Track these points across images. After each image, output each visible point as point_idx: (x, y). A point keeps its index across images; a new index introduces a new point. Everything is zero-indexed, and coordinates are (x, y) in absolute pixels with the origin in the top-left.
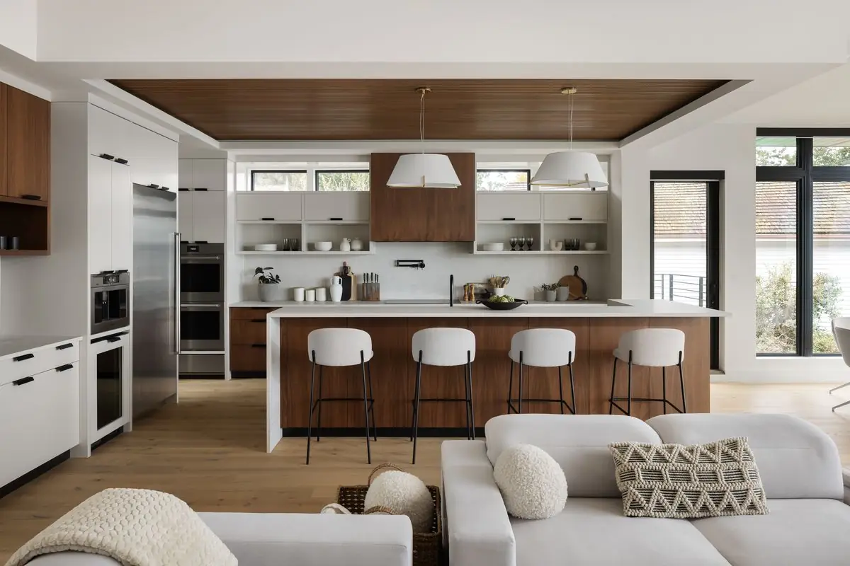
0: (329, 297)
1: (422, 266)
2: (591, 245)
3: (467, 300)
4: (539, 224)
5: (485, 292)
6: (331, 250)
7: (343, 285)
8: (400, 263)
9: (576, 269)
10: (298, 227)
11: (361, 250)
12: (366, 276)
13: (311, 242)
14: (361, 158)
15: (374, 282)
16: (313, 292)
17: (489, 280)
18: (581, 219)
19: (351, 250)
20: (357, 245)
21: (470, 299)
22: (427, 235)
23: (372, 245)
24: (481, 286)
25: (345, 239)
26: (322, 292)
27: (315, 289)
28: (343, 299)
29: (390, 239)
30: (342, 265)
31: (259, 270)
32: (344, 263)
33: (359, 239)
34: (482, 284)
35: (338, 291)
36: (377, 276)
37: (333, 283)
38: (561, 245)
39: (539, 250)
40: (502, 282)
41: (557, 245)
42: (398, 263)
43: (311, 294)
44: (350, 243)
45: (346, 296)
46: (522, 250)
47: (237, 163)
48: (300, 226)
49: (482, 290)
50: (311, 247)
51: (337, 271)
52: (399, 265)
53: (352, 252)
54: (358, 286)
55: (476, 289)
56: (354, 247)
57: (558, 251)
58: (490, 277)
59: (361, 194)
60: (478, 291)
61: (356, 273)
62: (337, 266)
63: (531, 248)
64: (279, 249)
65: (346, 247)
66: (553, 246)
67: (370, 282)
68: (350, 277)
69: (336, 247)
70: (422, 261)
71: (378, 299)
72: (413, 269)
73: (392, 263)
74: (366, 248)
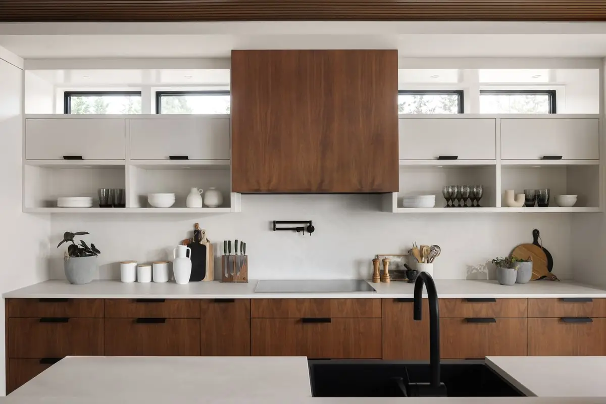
0: (171, 278)
1: (310, 229)
2: (571, 199)
3: (379, 280)
4: (494, 166)
5: (405, 269)
6: (174, 206)
7: (192, 259)
8: (278, 226)
9: (536, 234)
10: (120, 170)
11: (219, 206)
12: (227, 245)
13: (143, 193)
14: (214, 62)
15: (239, 253)
16: (149, 268)
17: (410, 252)
18: (559, 158)
19: (204, 206)
20: (213, 198)
21: (383, 279)
22: (322, 182)
23: (235, 198)
24: (399, 260)
25: (195, 190)
26: (161, 269)
27: (151, 264)
28: (193, 279)
29: (263, 188)
30: (192, 229)
31: (69, 236)
32: (196, 225)
33: (217, 190)
34: (399, 256)
35: (184, 267)
36: (243, 245)
37: (177, 256)
38: (522, 198)
39: (494, 205)
40: (431, 253)
41: (516, 199)
42: (275, 226)
43: (145, 272)
44: (203, 197)
45: (197, 274)
46: (465, 206)
47: (27, 71)
48: (122, 168)
49: (398, 266)
50: (144, 202)
51: (185, 236)
52: (275, 229)
53: (206, 210)
54: (215, 260)
55: (390, 263)
56: (207, 202)
57: (518, 208)
58: (411, 246)
59: (216, 119)
60: (393, 267)
61: (212, 240)
62: (184, 230)
63: (480, 203)
64: (94, 205)
65: (195, 201)
66: (511, 200)
67: (233, 253)
68: (204, 247)
69: (181, 202)
70: (310, 222)
71: (245, 280)
72: (296, 234)
73: (267, 226)
74: (225, 203)
